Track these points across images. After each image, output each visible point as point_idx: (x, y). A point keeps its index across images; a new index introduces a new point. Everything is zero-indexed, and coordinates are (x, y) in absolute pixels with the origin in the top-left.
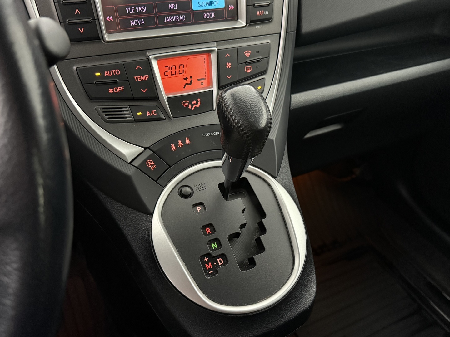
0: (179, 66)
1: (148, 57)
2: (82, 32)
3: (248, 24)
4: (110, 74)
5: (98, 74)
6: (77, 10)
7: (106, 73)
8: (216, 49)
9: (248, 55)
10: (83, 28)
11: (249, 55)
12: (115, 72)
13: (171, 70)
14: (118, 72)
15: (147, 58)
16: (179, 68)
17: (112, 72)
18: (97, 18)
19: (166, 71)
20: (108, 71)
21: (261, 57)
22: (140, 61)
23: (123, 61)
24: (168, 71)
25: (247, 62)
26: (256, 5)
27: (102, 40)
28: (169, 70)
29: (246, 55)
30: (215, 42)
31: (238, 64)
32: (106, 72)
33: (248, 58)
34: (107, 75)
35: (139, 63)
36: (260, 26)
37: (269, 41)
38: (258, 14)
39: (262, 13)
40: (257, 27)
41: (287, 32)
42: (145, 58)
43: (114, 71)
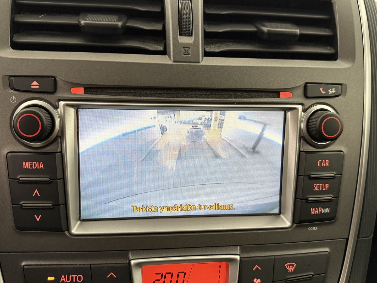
0: (178, 275)
1: (130, 261)
2: (38, 220)
3: (295, 225)
4: (68, 279)
5: (51, 279)
6: (36, 191)
7: (63, 279)
8: (238, 257)
9: (291, 269)
10: (40, 215)
11: (293, 269)
12: (76, 277)
13: (165, 278)
14: (80, 278)
15: (128, 262)
16: (178, 277)
17: (72, 278)
18: (64, 203)
19: (156, 280)
20: (66, 276)
21: (312, 273)
22: (116, 265)
23: (92, 263)
24: (159, 280)
25: (289, 279)
26: (309, 199)
27: (65, 232)
28: (162, 278)
29: (289, 269)
30: (239, 247)
31: (273, 281)
32: (63, 276)
33: (291, 273)
34: (63, 281)
35: (114, 269)
36: (316, 228)
37: (327, 249)
38: (313, 211)
39: (319, 211)
40: (309, 229)
41: (358, 238)
42: (125, 262)
43: (74, 276)
